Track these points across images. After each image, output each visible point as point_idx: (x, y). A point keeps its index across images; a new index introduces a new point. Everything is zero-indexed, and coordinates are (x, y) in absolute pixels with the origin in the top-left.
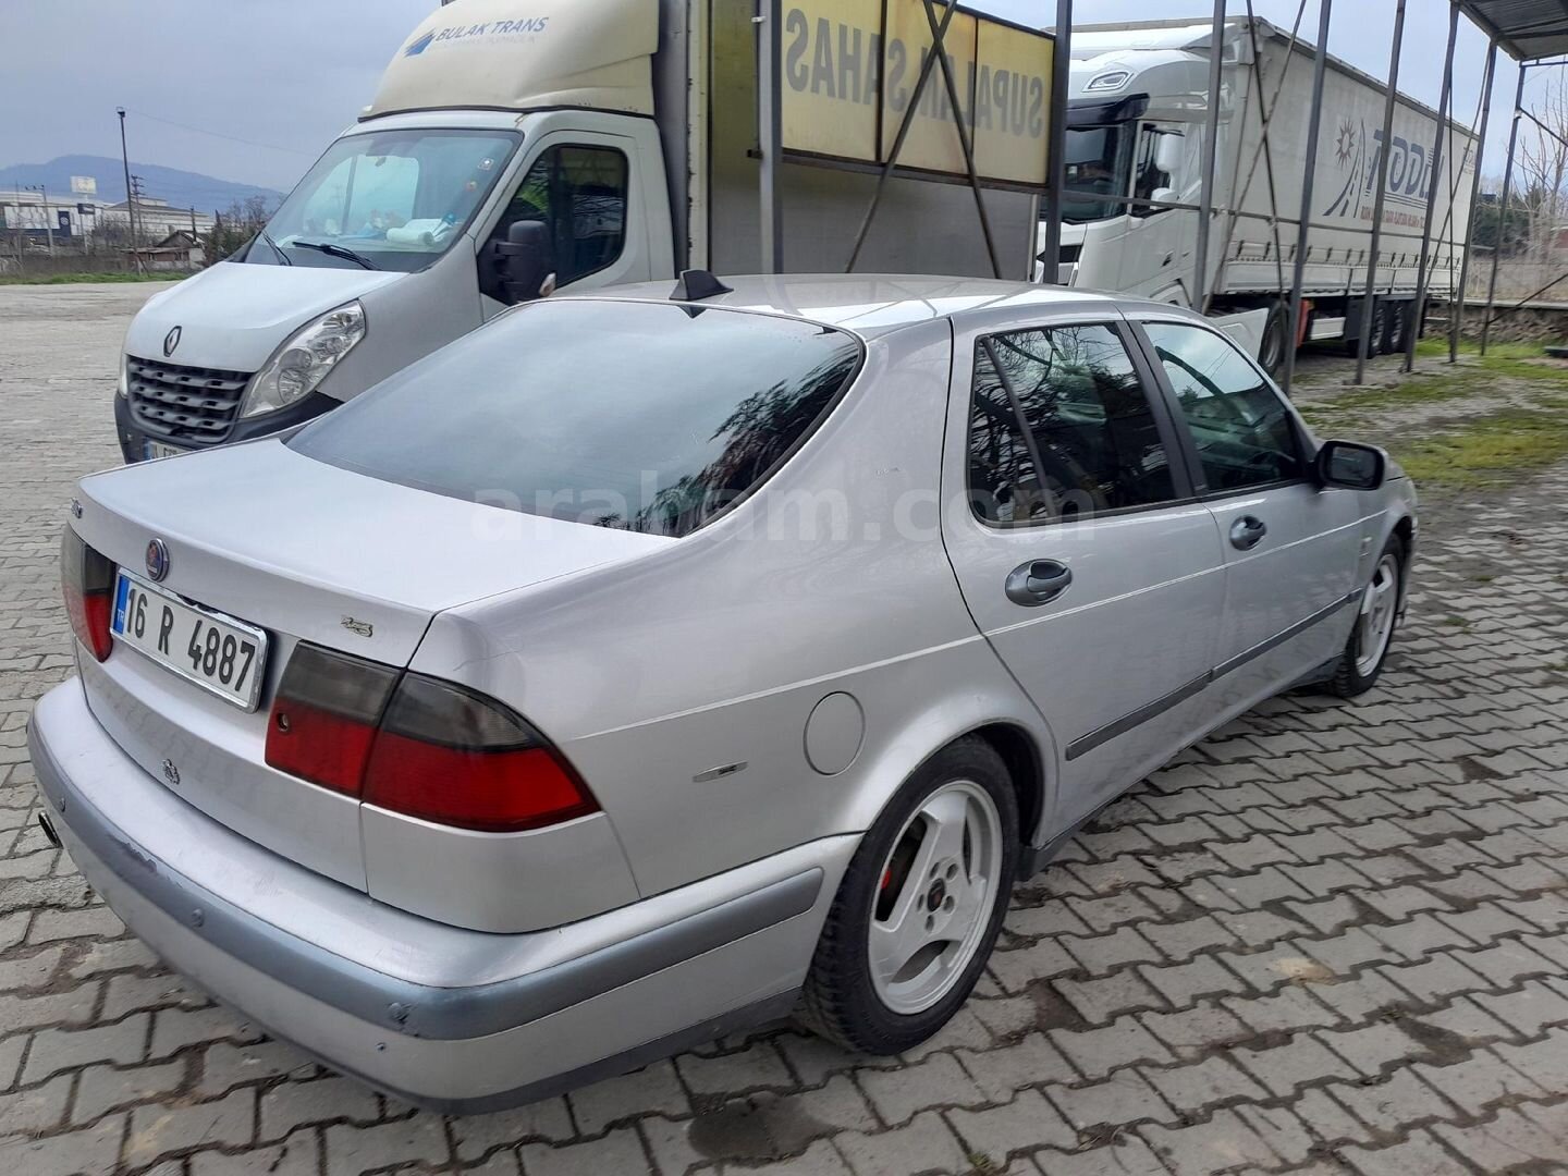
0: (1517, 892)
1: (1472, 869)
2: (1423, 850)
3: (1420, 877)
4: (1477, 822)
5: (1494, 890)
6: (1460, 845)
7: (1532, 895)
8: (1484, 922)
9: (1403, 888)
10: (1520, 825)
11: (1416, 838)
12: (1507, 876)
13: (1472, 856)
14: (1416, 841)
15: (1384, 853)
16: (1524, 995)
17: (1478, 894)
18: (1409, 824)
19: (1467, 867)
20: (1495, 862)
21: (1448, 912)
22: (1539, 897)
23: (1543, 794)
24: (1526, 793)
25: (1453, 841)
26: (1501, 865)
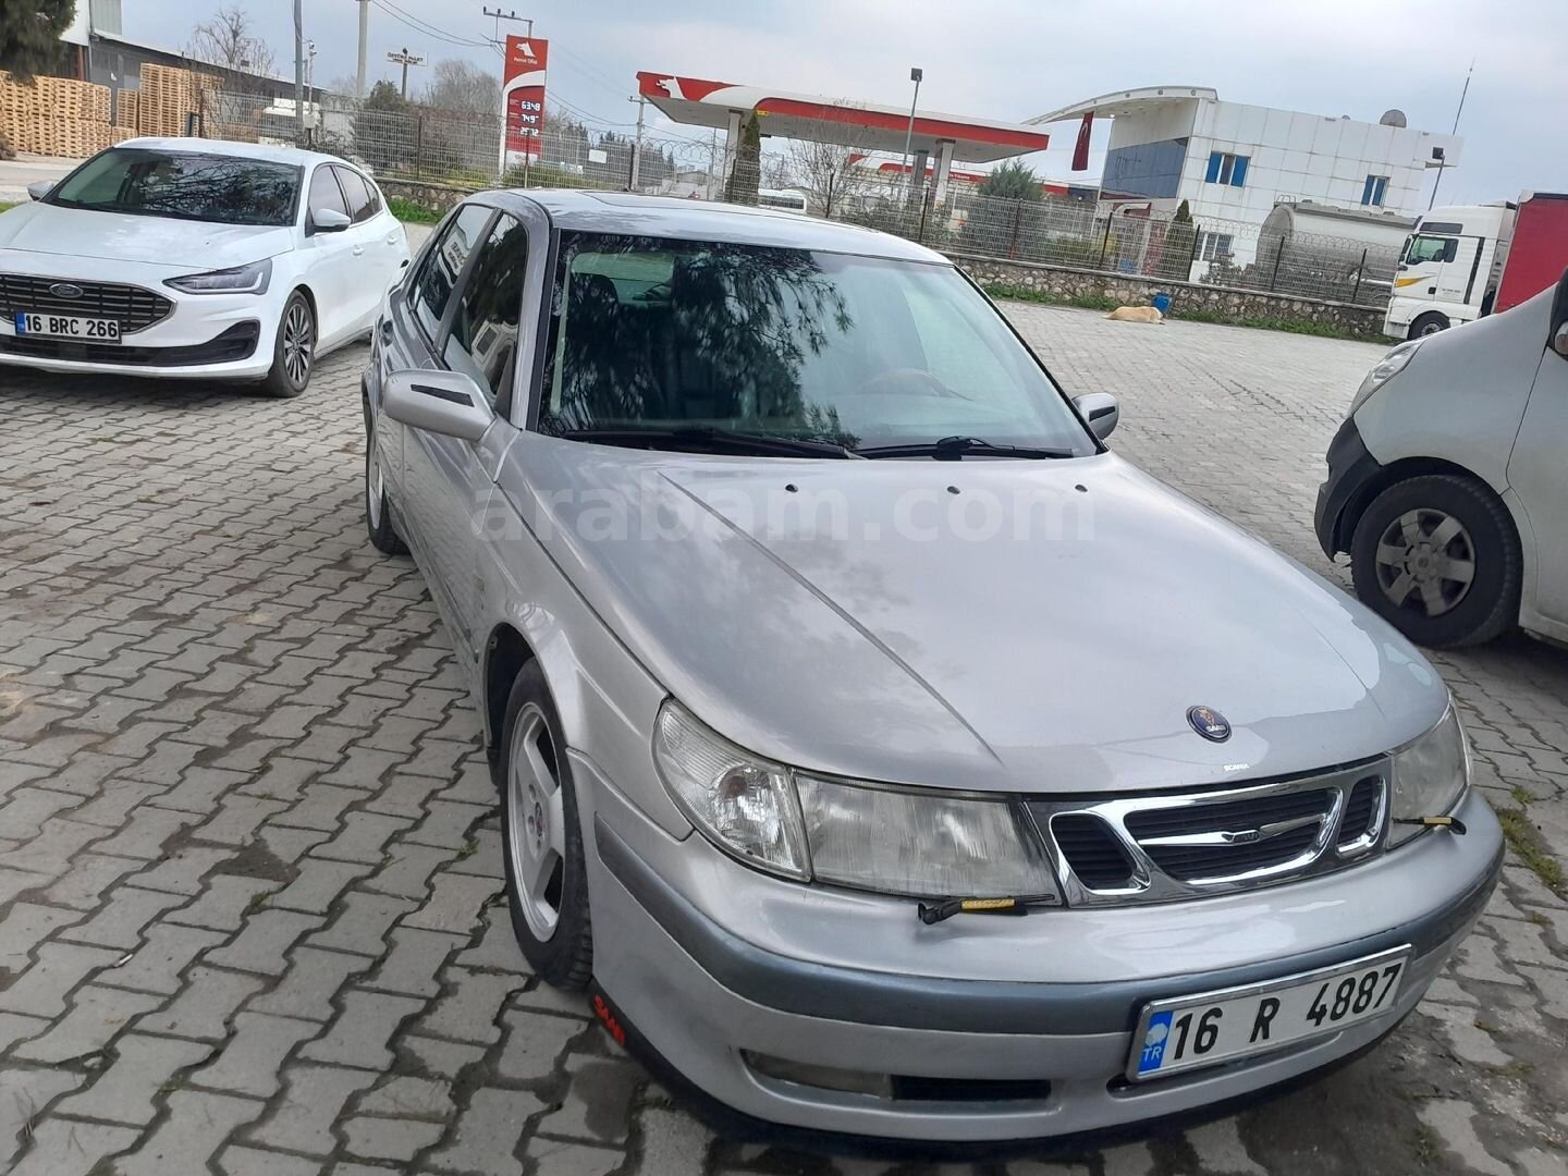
0: (141, 720)
1: (189, 723)
2: (240, 724)
3: (227, 701)
4: (212, 774)
5: (161, 713)
6: (212, 742)
7: (127, 723)
8: (157, 685)
9: (232, 687)
10: (166, 793)
11: (256, 734)
12: (155, 730)
13: (194, 734)
14: (253, 731)
15: (271, 709)
16: (107, 650)
17: (170, 705)
18: (273, 744)
19: (194, 723)
20: (172, 737)
21: (186, 682)
22: (120, 724)
23: (161, 860)
24: (179, 852)
25: (223, 743)
26: (164, 737)
